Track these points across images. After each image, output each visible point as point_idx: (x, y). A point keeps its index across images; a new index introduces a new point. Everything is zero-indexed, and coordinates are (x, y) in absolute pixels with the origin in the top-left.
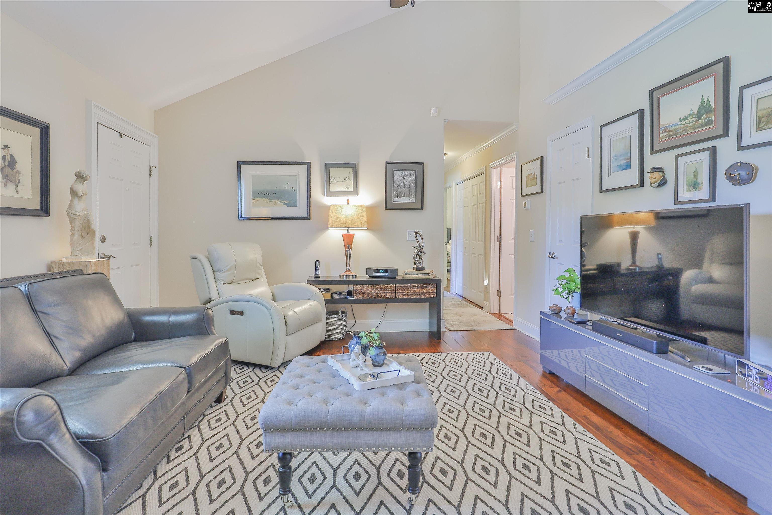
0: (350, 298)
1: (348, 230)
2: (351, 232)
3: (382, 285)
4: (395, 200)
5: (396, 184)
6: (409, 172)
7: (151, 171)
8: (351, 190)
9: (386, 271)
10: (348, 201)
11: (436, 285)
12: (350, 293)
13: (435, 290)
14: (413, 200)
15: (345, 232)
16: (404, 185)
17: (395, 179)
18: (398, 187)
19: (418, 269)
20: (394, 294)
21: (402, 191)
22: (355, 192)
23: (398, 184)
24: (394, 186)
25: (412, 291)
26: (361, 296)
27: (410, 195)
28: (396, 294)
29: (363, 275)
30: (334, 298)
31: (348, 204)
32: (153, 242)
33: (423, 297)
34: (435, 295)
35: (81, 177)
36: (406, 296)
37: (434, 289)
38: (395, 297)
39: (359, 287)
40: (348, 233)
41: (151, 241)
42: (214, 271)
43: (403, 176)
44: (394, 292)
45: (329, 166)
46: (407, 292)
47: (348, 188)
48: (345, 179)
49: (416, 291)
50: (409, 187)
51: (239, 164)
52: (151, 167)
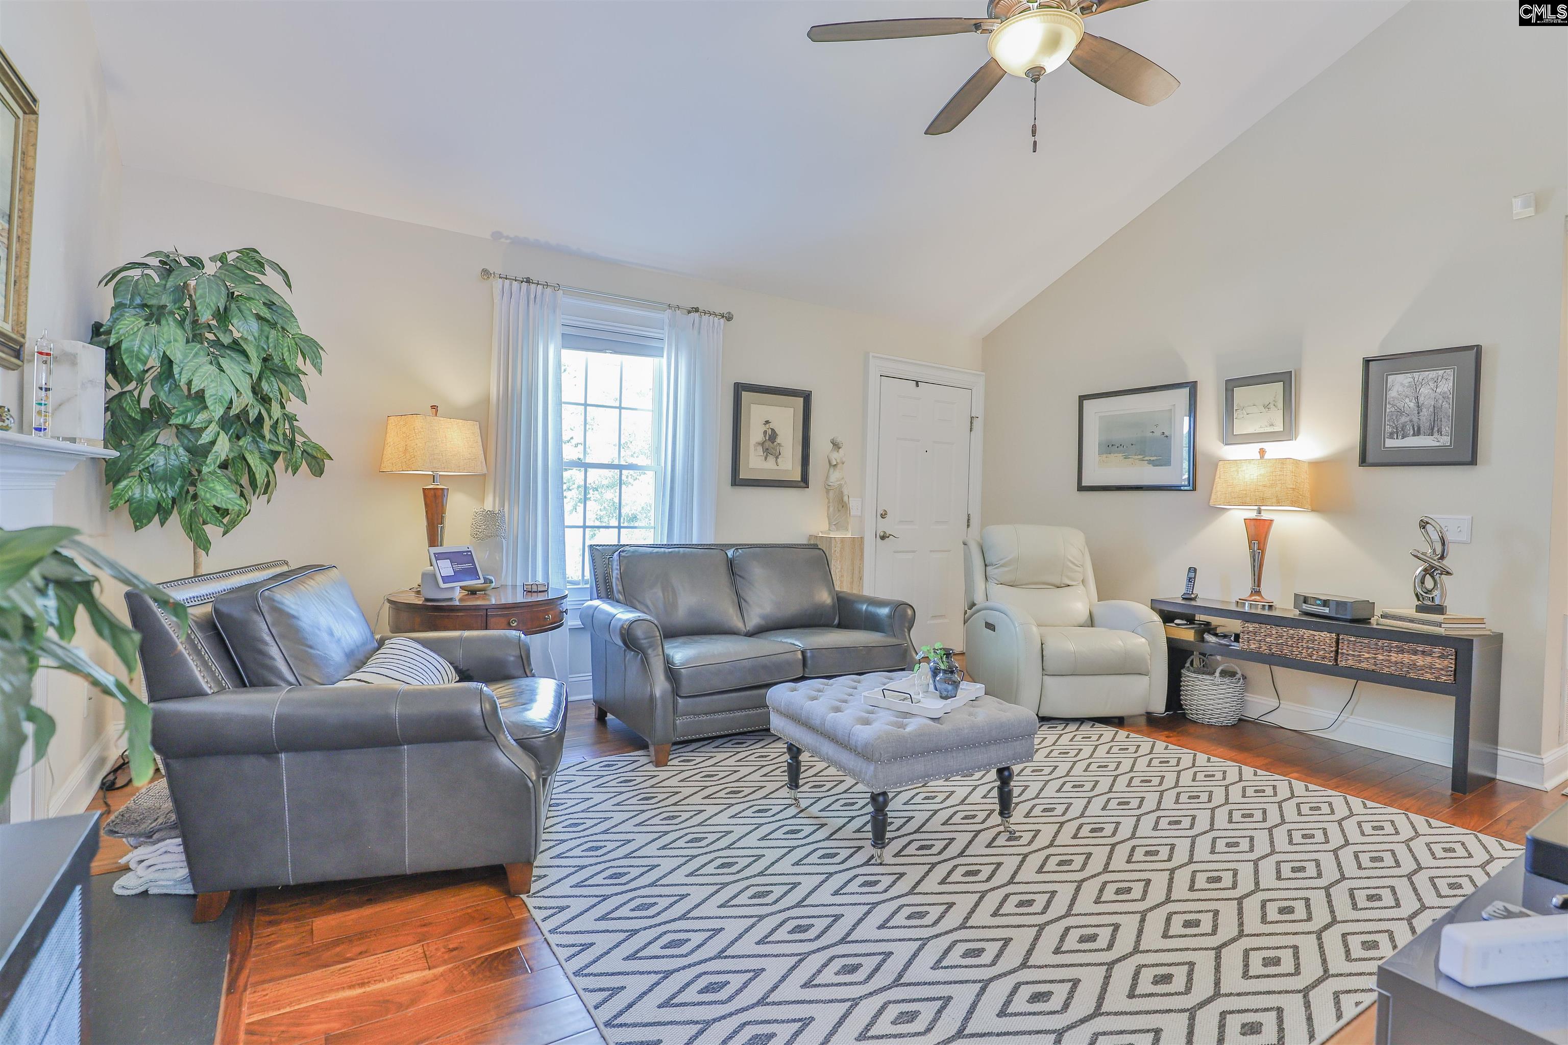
0: (1236, 646)
1: (1259, 512)
2: (1265, 516)
3: (1301, 632)
4: (1390, 443)
5: (1393, 406)
6: (1432, 374)
7: (971, 423)
8: (1279, 427)
9: (1325, 603)
10: (1262, 452)
11: (1456, 652)
12: (1237, 638)
13: (1453, 666)
14: (1445, 440)
15: (1253, 515)
16: (1418, 407)
17: (1392, 394)
18: (1401, 412)
19: (1420, 609)
20: (1332, 655)
21: (1411, 421)
22: (1289, 431)
23: (1400, 405)
24: (1388, 410)
25: (1380, 657)
26: (1253, 646)
27: (1436, 429)
28: (1339, 656)
29: (1286, 607)
30: (1208, 642)
31: (1262, 457)
32: (971, 521)
33: (1412, 675)
34: (1452, 678)
35: (836, 445)
36: (1364, 665)
37: (1450, 663)
38: (1336, 660)
39: (1251, 627)
40: (1259, 518)
41: (968, 520)
42: (986, 565)
43: (1415, 387)
44: (1332, 651)
45: (1231, 385)
46: (1367, 655)
47: (1272, 425)
48: (1267, 407)
49: (1394, 657)
50: (1431, 409)
51: (1082, 398)
52: (972, 418)
